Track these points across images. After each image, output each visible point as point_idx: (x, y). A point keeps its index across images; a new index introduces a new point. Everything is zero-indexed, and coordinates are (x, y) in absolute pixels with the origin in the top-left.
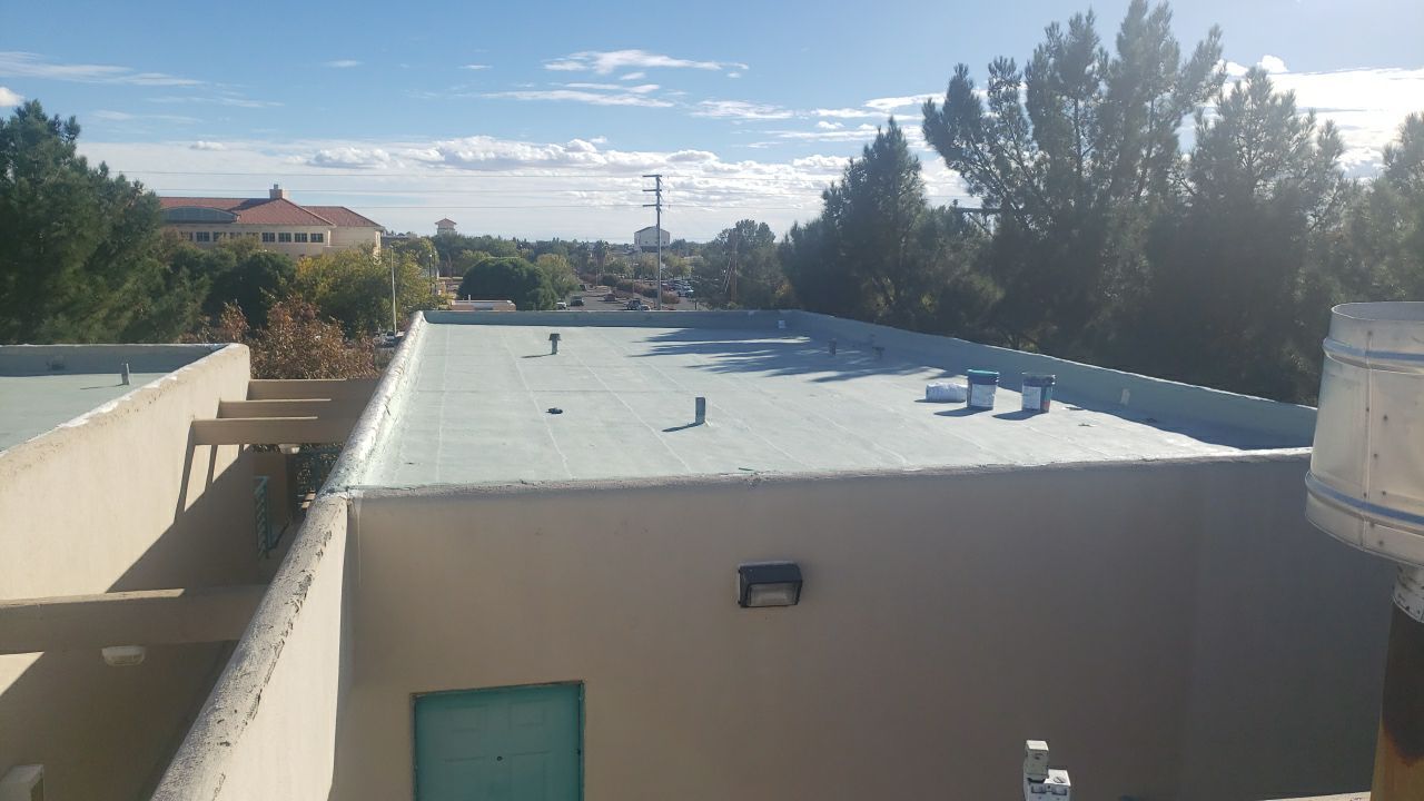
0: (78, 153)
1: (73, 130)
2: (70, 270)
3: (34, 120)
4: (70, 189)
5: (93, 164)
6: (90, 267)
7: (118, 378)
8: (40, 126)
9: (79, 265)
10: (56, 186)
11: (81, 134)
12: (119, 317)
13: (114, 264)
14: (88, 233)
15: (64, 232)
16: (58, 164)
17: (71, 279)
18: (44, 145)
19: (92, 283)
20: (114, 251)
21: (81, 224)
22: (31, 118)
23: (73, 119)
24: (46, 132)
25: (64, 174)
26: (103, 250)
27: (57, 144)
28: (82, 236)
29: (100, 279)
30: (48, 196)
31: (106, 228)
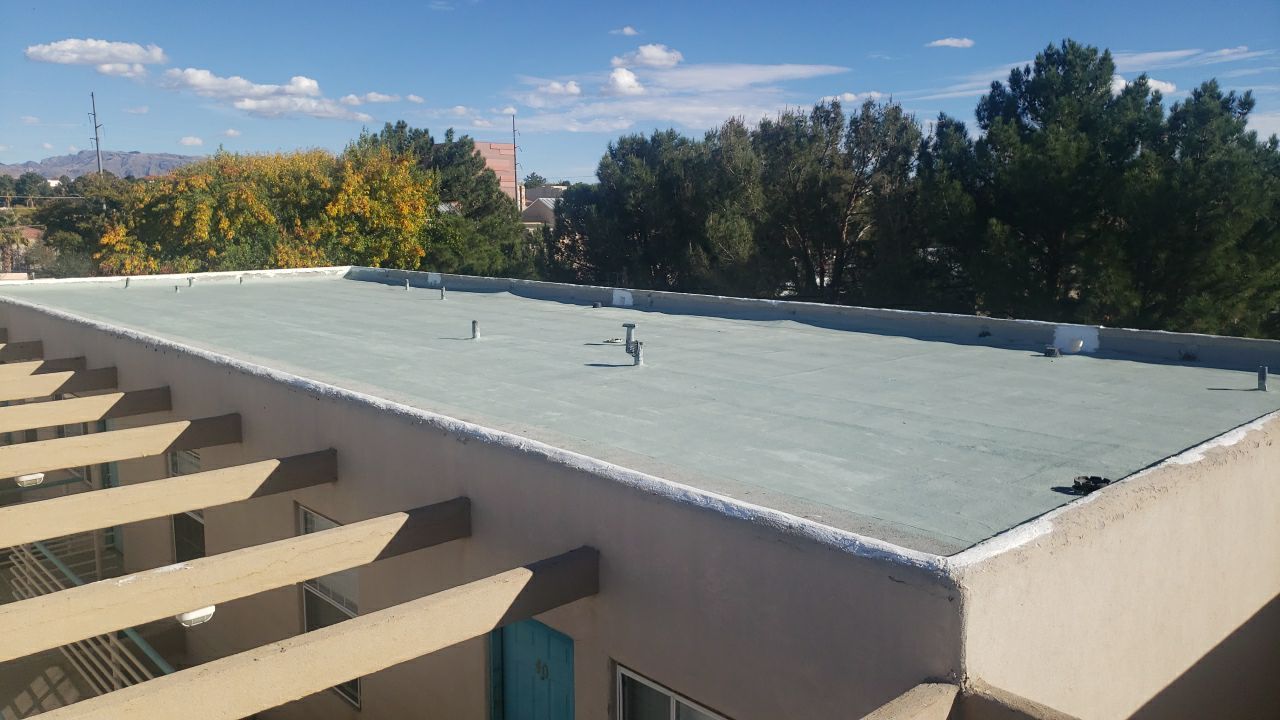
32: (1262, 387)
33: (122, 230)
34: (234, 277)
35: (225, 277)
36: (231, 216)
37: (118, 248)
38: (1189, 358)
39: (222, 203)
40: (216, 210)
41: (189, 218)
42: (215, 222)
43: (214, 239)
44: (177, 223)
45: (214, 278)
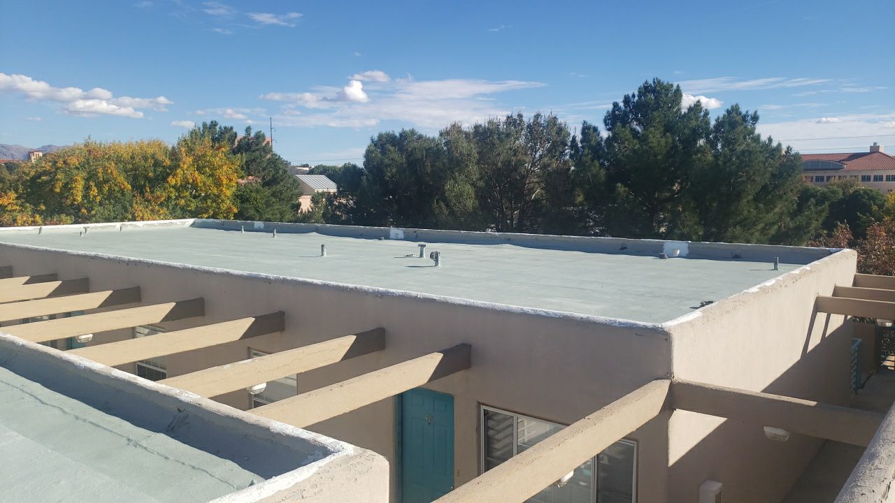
0: (757, 132)
1: (755, 118)
2: (745, 200)
3: (736, 115)
4: (750, 153)
5: (764, 138)
6: (757, 199)
7: (771, 265)
8: (738, 118)
9: (750, 197)
10: (743, 152)
11: (759, 121)
12: (770, 229)
13: (770, 197)
14: (758, 179)
15: (744, 179)
16: (745, 138)
17: (745, 207)
18: (740, 128)
19: (757, 208)
20: (770, 189)
21: (754, 174)
22: (734, 114)
23: (756, 112)
24: (740, 121)
25: (748, 145)
26: (764, 188)
27: (746, 127)
28: (754, 180)
29: (761, 206)
30: (738, 158)
31: (768, 175)
32: (776, 268)
33: (13, 195)
34: (115, 226)
35: (108, 226)
36: (99, 186)
37: (9, 208)
38: (737, 257)
39: (91, 176)
40: (87, 180)
41: (67, 187)
42: (87, 188)
43: (85, 201)
44: (58, 190)
45: (101, 227)
